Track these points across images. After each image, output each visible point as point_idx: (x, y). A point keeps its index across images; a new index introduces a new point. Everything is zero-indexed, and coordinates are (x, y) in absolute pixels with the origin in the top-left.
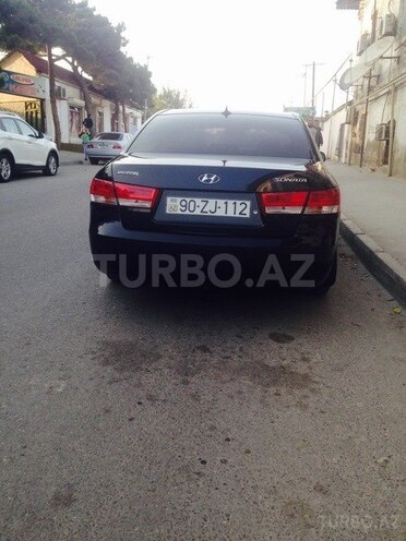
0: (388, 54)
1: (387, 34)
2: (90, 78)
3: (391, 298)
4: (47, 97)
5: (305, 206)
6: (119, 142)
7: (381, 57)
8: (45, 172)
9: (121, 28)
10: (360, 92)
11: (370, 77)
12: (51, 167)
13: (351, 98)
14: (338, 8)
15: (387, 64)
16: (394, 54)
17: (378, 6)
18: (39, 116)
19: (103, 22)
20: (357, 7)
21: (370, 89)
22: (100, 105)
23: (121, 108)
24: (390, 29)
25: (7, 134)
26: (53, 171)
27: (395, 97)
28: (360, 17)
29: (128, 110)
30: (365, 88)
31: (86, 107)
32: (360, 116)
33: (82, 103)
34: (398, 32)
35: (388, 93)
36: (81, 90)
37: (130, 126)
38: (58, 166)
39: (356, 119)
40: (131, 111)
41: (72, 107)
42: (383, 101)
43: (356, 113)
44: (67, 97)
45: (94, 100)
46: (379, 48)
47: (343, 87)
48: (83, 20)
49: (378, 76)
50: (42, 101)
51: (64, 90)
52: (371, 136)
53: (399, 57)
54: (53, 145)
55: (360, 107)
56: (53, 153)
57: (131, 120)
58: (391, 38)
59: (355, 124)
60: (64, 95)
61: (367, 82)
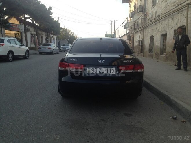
0: (140, 18)
1: (140, 11)
2: (38, 25)
3: (159, 99)
4: (23, 31)
5: (133, 70)
6: (50, 47)
7: (139, 19)
8: (24, 58)
9: (50, 8)
10: (131, 30)
11: (134, 25)
12: (27, 56)
13: (128, 32)
14: (122, 3)
15: (140, 21)
16: (143, 18)
17: (136, 2)
18: (20, 38)
19: (43, 6)
20: (128, 3)
21: (135, 29)
22: (42, 34)
23: (49, 35)
24: (141, 10)
25: (11, 45)
26: (27, 57)
27: (144, 31)
28: (130, 6)
29: (51, 36)
30: (133, 29)
31: (37, 35)
32: (131, 38)
33: (35, 33)
34: (144, 11)
35: (141, 30)
36: (35, 29)
37: (52, 41)
38: (29, 55)
39: (130, 38)
40: (53, 36)
41: (31, 35)
42: (139, 33)
43: (130, 37)
44: (30, 31)
45: (40, 32)
46: (137, 16)
47: (126, 28)
48: (36, 5)
49: (137, 25)
50: (21, 33)
51: (29, 29)
52: (136, 44)
53: (144, 19)
54: (27, 48)
55: (131, 34)
56: (27, 51)
57: (52, 39)
58: (141, 13)
59: (130, 40)
60: (29, 31)
61: (133, 27)
